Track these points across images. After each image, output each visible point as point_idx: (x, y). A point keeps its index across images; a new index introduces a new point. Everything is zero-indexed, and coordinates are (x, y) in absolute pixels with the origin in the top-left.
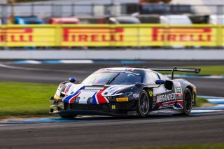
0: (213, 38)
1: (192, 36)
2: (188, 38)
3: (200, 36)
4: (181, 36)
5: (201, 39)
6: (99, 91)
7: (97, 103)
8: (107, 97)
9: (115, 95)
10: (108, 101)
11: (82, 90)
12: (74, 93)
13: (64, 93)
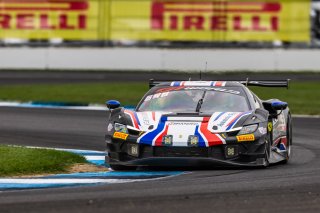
0: (91, 23)
1: (44, 17)
2: (37, 22)
3: (64, 18)
4: (20, 17)
5: (64, 25)
6: (200, 124)
7: (207, 145)
8: (220, 134)
9: (231, 130)
10: (224, 142)
11: (167, 123)
12: (155, 128)
13: (134, 128)
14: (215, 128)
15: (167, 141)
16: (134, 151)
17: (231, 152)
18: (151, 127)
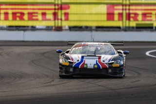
6: (97, 59)
7: (101, 68)
8: (106, 64)
9: (110, 62)
10: (108, 67)
11: (84, 59)
12: (80, 61)
13: (71, 61)
14: (104, 61)
15: (85, 66)
16: (71, 70)
17: (110, 71)
18: (78, 61)
